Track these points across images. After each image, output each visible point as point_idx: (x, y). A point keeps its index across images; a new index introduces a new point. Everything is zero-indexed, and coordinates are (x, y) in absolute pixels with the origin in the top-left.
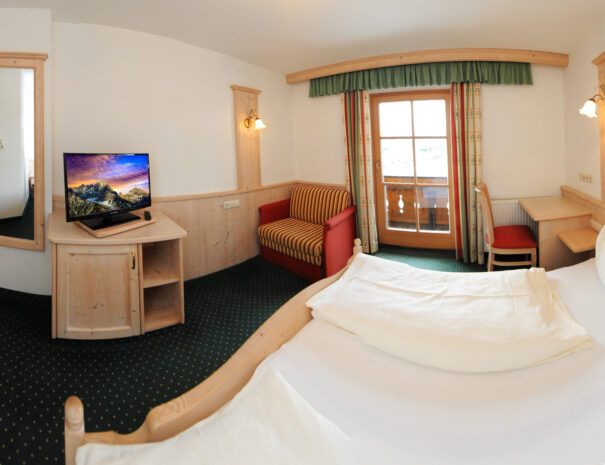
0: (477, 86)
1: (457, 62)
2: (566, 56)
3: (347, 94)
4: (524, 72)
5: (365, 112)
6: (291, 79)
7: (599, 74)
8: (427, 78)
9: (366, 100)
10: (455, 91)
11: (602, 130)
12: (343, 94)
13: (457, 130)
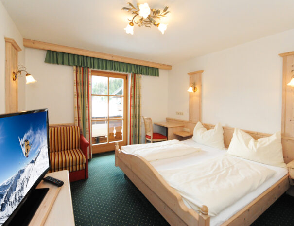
0: (141, 75)
1: (134, 65)
2: (171, 66)
3: (78, 67)
4: (157, 70)
5: (90, 80)
6: (30, 44)
7: (190, 78)
8: (122, 69)
9: (90, 74)
10: (132, 76)
11: (191, 96)
12: (75, 67)
13: (132, 94)
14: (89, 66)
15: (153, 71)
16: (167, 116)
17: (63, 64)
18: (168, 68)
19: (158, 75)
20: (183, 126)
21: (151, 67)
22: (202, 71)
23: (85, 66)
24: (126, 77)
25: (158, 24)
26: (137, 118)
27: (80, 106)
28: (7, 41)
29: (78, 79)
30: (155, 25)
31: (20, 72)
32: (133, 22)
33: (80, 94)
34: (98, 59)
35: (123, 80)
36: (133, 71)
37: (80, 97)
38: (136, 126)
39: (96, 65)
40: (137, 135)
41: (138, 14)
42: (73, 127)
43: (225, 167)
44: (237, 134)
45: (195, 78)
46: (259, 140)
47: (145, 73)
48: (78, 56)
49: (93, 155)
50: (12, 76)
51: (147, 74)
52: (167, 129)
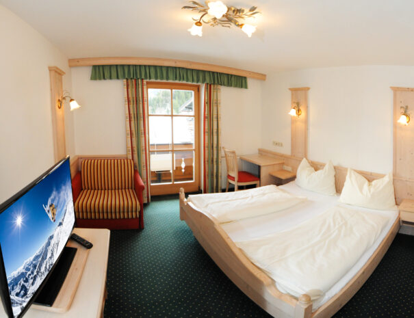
0: (219, 86)
2: (265, 75)
3: (130, 81)
4: (244, 81)
5: (145, 96)
6: (74, 63)
7: (292, 95)
8: (190, 78)
9: (145, 87)
10: (206, 88)
11: (293, 121)
12: (125, 80)
13: (206, 113)
14: (143, 77)
15: (238, 81)
16: (260, 147)
17: (111, 78)
18: (262, 77)
19: (246, 87)
20: (283, 164)
21: (235, 76)
22: (308, 89)
23: (139, 77)
24: (198, 89)
25: (242, 25)
26: (215, 149)
27: (134, 132)
28: (50, 69)
29: (130, 96)
30: (238, 25)
31: (64, 98)
32: (201, 21)
33: (132, 116)
34: (155, 67)
35: (193, 93)
36: (208, 80)
37: (133, 119)
38: (212, 161)
39: (153, 75)
40: (215, 174)
41: (207, 13)
42: (126, 161)
43: (337, 226)
44: (350, 177)
45: (299, 96)
46: (374, 183)
47: (226, 83)
48: (129, 66)
49: (151, 197)
50: (57, 104)
51: (229, 84)
52: (259, 167)
